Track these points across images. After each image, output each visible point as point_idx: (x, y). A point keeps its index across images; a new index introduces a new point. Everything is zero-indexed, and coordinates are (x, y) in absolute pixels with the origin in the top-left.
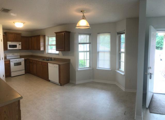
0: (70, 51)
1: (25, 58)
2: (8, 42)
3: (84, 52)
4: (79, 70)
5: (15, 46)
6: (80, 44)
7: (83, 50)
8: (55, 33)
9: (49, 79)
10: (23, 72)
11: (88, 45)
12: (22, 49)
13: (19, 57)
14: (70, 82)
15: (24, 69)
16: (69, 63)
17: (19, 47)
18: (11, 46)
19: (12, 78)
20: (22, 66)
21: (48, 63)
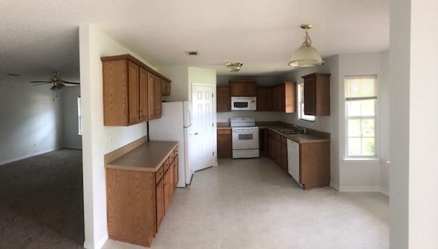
0: (329, 115)
1: (261, 128)
2: (232, 98)
3: (361, 118)
4: (346, 159)
5: (245, 105)
6: (348, 99)
7: (359, 115)
8: (303, 77)
9: (290, 172)
10: (256, 153)
11: (373, 101)
12: (258, 109)
13: (254, 124)
14: (331, 185)
15: (258, 147)
16: (329, 142)
17: (252, 106)
18: (237, 105)
19: (234, 162)
20: (255, 142)
21: (286, 138)
